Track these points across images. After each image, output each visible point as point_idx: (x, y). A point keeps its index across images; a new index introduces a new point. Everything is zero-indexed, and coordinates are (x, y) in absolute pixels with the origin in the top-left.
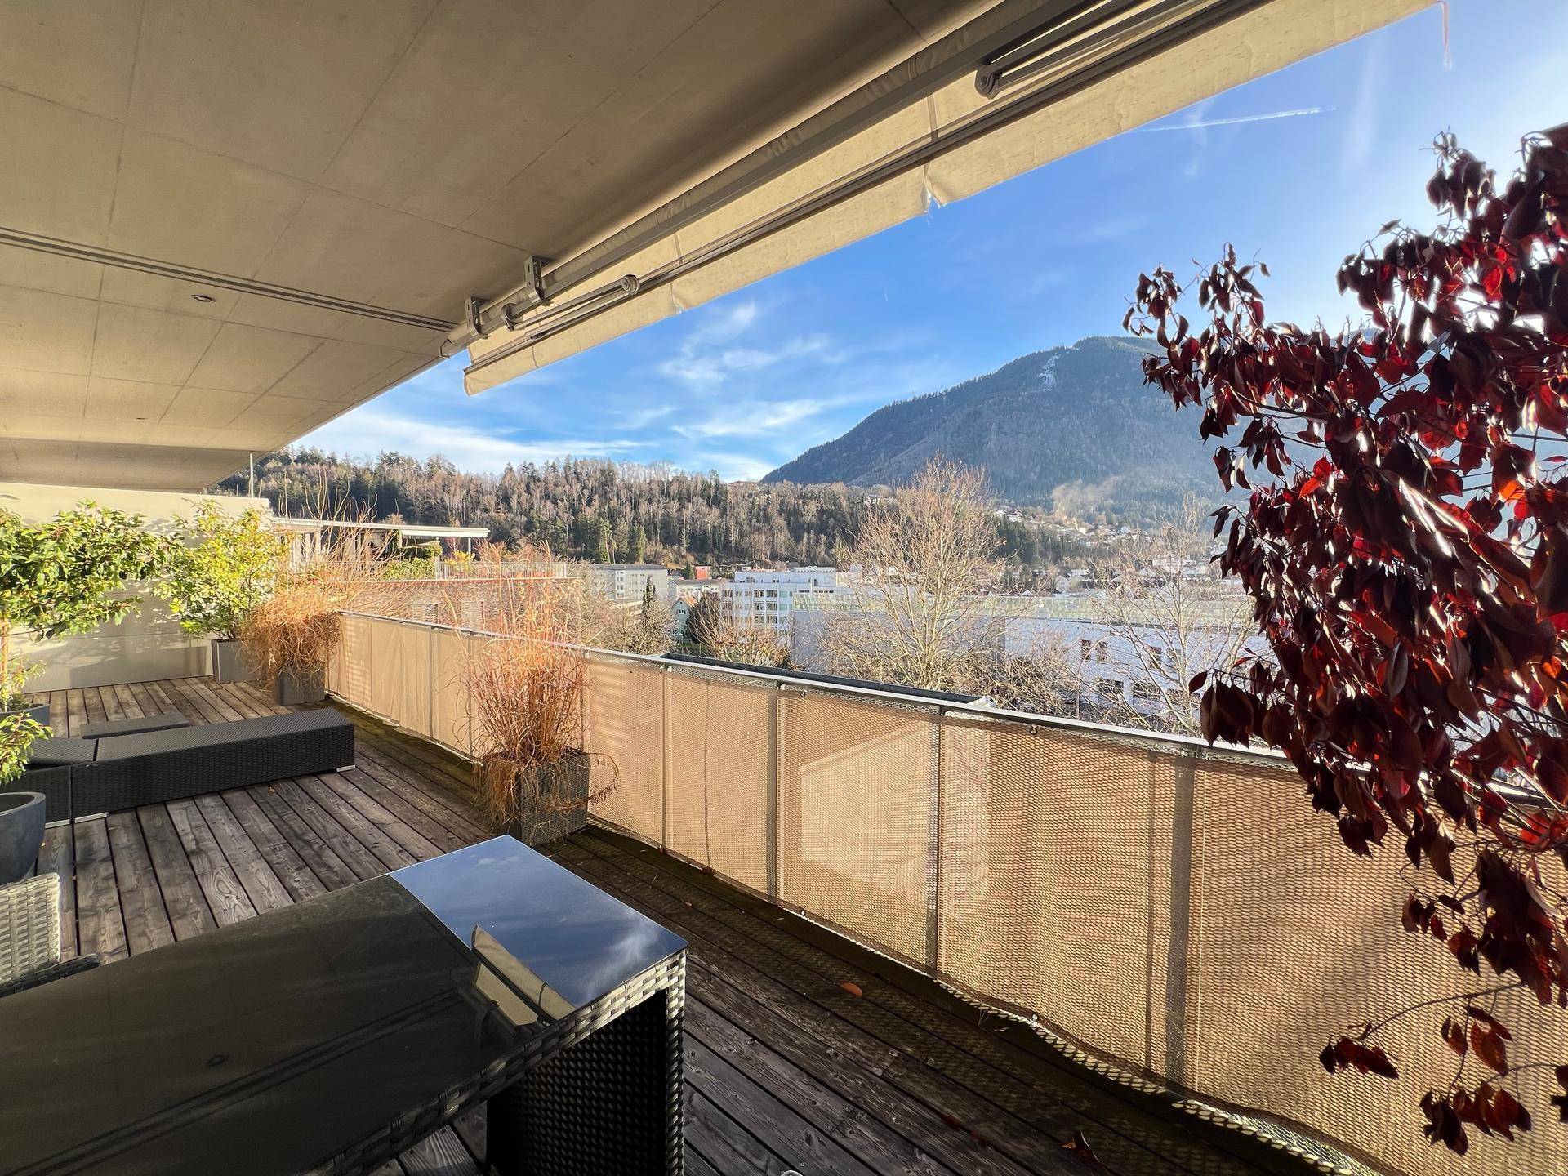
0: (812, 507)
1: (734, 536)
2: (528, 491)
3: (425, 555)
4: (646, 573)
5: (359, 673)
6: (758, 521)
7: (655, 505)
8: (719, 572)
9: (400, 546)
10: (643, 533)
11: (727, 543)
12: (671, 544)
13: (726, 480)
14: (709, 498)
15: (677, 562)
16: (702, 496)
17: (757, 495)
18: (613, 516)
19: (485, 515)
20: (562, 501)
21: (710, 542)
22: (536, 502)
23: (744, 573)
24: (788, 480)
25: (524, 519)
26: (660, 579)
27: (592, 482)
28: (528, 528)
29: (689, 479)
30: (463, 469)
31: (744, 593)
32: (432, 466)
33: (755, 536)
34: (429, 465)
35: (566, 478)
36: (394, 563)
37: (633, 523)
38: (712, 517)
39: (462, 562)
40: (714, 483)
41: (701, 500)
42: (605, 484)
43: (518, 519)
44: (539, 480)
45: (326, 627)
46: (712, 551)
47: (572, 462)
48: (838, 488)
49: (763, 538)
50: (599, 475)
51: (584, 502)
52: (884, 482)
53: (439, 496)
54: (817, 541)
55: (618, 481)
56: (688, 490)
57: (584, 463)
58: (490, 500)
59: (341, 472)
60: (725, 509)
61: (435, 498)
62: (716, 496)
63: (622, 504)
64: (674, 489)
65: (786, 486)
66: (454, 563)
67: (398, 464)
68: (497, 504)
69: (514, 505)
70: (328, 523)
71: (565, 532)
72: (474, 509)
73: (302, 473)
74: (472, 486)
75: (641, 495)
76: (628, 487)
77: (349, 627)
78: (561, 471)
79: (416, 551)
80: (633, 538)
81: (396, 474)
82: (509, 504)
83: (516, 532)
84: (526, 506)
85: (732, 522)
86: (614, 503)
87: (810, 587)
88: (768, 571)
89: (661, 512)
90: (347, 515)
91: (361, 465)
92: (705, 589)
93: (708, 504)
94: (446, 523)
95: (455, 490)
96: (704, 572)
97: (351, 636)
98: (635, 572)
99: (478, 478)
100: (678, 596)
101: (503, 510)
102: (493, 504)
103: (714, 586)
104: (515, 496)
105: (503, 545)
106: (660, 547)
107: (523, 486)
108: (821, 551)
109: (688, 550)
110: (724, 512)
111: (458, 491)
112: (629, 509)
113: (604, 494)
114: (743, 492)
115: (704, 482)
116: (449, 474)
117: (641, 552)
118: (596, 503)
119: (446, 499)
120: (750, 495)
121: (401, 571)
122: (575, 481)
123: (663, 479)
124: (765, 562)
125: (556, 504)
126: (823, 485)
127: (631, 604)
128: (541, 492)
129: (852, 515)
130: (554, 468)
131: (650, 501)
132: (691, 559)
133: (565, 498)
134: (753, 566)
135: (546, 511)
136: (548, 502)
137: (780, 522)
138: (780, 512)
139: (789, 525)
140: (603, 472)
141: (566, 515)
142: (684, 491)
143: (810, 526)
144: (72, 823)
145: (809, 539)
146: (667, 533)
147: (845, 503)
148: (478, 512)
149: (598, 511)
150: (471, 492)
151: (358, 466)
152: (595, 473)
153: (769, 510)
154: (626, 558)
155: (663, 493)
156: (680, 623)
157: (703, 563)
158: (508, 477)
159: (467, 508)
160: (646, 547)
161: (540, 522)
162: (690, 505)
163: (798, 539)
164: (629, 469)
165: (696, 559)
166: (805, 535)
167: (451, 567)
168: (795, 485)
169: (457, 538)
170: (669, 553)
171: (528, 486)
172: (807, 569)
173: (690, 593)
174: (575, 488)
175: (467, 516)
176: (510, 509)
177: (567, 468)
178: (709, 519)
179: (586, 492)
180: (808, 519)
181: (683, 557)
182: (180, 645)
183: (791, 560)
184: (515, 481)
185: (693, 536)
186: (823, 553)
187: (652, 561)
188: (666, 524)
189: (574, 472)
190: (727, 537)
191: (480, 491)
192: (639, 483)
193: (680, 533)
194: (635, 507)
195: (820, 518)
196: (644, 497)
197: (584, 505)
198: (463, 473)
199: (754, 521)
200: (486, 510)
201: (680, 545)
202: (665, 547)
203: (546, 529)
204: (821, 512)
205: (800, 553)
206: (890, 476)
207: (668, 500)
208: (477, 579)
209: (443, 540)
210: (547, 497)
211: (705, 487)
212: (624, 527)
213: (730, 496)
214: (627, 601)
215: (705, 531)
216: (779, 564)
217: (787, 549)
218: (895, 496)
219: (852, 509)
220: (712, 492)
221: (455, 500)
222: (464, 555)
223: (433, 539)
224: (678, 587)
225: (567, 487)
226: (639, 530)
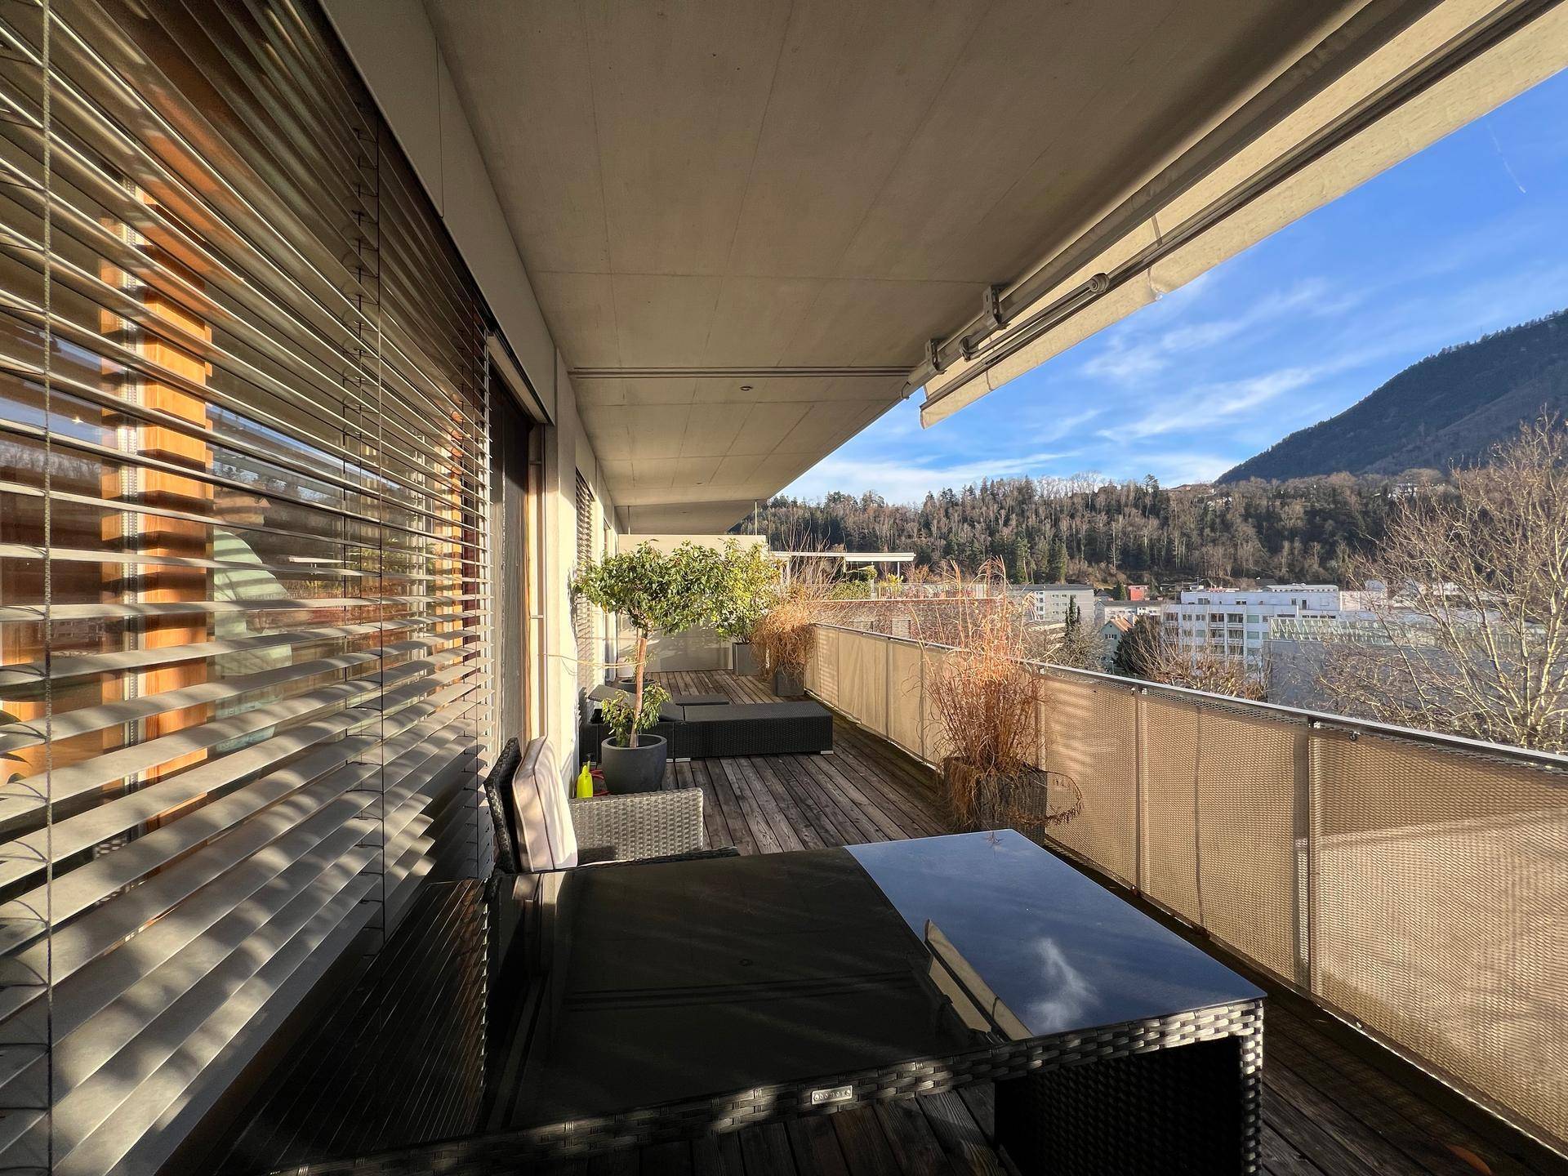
0: (1298, 508)
1: (1179, 549)
2: (947, 516)
3: (863, 578)
4: (1069, 593)
5: (828, 675)
6: (1213, 530)
7: (1078, 520)
8: (1159, 592)
9: (844, 569)
10: (1064, 550)
11: (1170, 559)
12: (1098, 562)
13: (1164, 485)
14: (1145, 507)
15: (1105, 581)
16: (1136, 506)
17: (1211, 498)
18: (1031, 535)
19: (909, 541)
20: (979, 523)
21: (1147, 558)
22: (954, 525)
23: (1193, 595)
24: (1257, 476)
25: (943, 542)
26: (1086, 600)
27: (1010, 502)
28: (947, 551)
29: (1119, 487)
30: (891, 501)
31: (1194, 617)
32: (867, 500)
33: (1209, 549)
34: (863, 499)
35: (983, 500)
36: (841, 585)
37: (1054, 540)
38: (1149, 529)
39: (893, 584)
40: (1150, 490)
41: (1134, 511)
42: (1023, 502)
43: (937, 543)
44: (957, 504)
45: (806, 634)
46: (1150, 568)
47: (989, 484)
48: (1341, 479)
49: (1220, 550)
50: (1016, 493)
51: (1001, 522)
52: (1427, 464)
53: (871, 526)
54: (1306, 551)
55: (1036, 498)
56: (1118, 501)
57: (1001, 483)
58: (912, 527)
59: (801, 512)
60: (1166, 518)
61: (868, 529)
62: (1154, 504)
63: (1041, 522)
64: (1101, 501)
65: (1255, 483)
66: (885, 584)
67: (840, 502)
68: (920, 530)
69: (934, 529)
70: (796, 554)
71: (982, 553)
72: (899, 536)
73: (774, 515)
74: (898, 515)
75: (1062, 511)
76: (1047, 503)
77: (822, 636)
78: (978, 493)
79: (857, 574)
80: (1053, 556)
81: (840, 510)
82: (930, 530)
83: (936, 556)
84: (945, 530)
85: (1176, 534)
86: (1032, 521)
87: (1297, 611)
88: (1228, 590)
89: (1085, 527)
90: (810, 546)
91: (813, 505)
92: (1140, 611)
93: (1144, 514)
94: (877, 550)
95: (884, 521)
96: (1138, 592)
97: (823, 644)
98: (1057, 593)
99: (903, 507)
100: (1107, 619)
101: (924, 535)
102: (915, 531)
103: (1153, 609)
104: (935, 522)
105: (926, 568)
106: (1084, 565)
107: (942, 512)
108: (1313, 564)
109: (1119, 567)
110: (1165, 523)
111: (886, 522)
112: (1048, 526)
113: (1022, 513)
114: (1191, 496)
115: (1138, 490)
116: (880, 506)
117: (1063, 571)
118: (1014, 523)
119: (877, 528)
120: (1201, 500)
121: (848, 593)
122: (991, 502)
123: (1087, 492)
124: (1224, 580)
125: (973, 527)
126: (1314, 479)
127: (1053, 626)
128: (959, 515)
129: (1365, 514)
130: (971, 491)
131: (1072, 516)
132: (1122, 577)
133: (982, 520)
134: (1208, 585)
135: (964, 533)
136: (966, 525)
137: (1247, 529)
138: (1246, 517)
139: (1259, 532)
140: (1020, 490)
141: (983, 536)
142: (1113, 502)
143: (1293, 534)
144: (674, 760)
145: (1292, 549)
146: (1093, 549)
147: (1353, 499)
148: (903, 538)
149: (1015, 531)
150: (897, 521)
151: (812, 506)
152: (1012, 492)
153: (1229, 516)
154: (1046, 578)
155: (1087, 506)
156: (1111, 648)
157: (1138, 581)
158: (929, 504)
159: (894, 535)
160: (1068, 566)
161: (958, 545)
162: (1121, 518)
163: (1275, 550)
164: (1048, 484)
165: (1129, 577)
166: (1286, 544)
167: (883, 588)
168: (1269, 482)
169: (888, 562)
170: (1095, 572)
171: (947, 511)
172: (1289, 587)
173: (1121, 616)
174: (991, 508)
175: (894, 542)
176: (930, 535)
177: (984, 489)
178: (1145, 532)
179: (1003, 512)
180: (1290, 524)
181: (1112, 575)
182: (715, 646)
183: (1264, 576)
184: (935, 507)
185: (1125, 552)
186: (1316, 566)
187: (1075, 581)
188: (1091, 539)
189: (991, 493)
190: (1169, 550)
191: (905, 519)
192: (1061, 499)
193: (1109, 548)
194: (1056, 523)
195: (1310, 521)
196: (1066, 512)
197: (1001, 525)
198: (890, 505)
199: (1207, 531)
200: (910, 537)
201: (1109, 563)
202: (1090, 565)
203: (964, 551)
204: (1311, 514)
205: (1279, 567)
206: (1438, 455)
207: (1094, 514)
208: (904, 599)
209: (877, 564)
210: (965, 520)
211: (1140, 494)
212: (1043, 545)
213: (1173, 504)
214: (1049, 623)
215: (1140, 546)
216: (1244, 582)
217: (1256, 563)
218: (1448, 482)
219: (1366, 505)
220: (1148, 501)
221: (884, 529)
222: (894, 577)
223: (868, 564)
224: (1107, 610)
225: (984, 508)
226: (1060, 548)
